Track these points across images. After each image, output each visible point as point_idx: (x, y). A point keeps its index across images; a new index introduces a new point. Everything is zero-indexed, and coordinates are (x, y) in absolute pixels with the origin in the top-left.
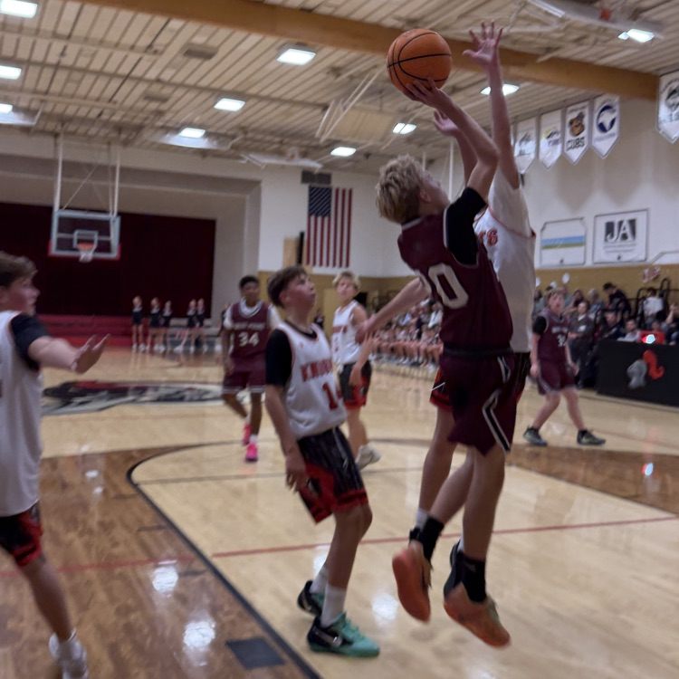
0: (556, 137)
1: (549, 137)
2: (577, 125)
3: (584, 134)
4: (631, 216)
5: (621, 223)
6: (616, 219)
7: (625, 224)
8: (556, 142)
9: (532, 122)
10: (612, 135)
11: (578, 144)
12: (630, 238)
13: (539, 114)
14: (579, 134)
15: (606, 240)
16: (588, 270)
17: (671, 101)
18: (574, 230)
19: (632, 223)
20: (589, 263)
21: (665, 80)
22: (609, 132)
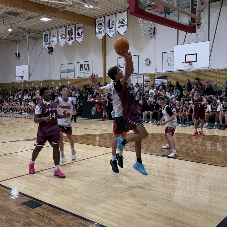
0: (64, 36)
1: (61, 36)
2: (70, 33)
3: (73, 36)
4: (88, 63)
5: (85, 65)
6: (83, 64)
7: (86, 65)
8: (64, 38)
9: (55, 31)
10: (82, 37)
11: (71, 39)
12: (88, 70)
13: (58, 28)
14: (71, 36)
15: (81, 70)
16: (76, 80)
17: (99, 27)
18: (70, 67)
19: (88, 65)
20: (76, 78)
21: (97, 20)
22: (81, 36)
